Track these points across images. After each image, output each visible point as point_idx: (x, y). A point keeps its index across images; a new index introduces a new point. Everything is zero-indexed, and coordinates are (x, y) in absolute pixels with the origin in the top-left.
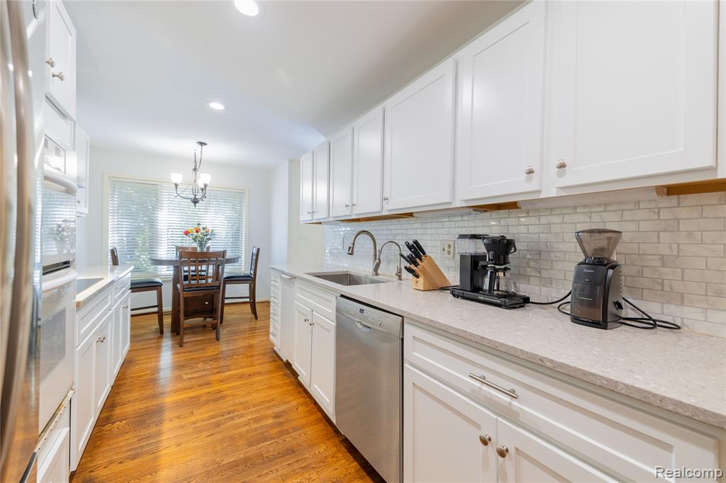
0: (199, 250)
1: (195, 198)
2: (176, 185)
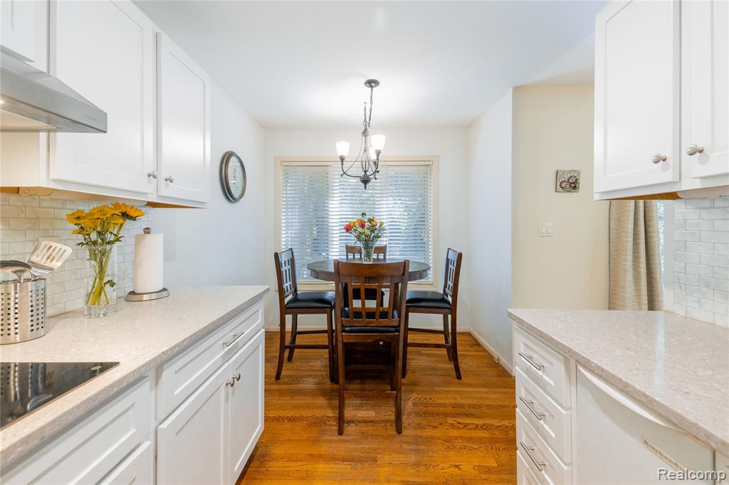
1: (365, 176)
2: (342, 159)
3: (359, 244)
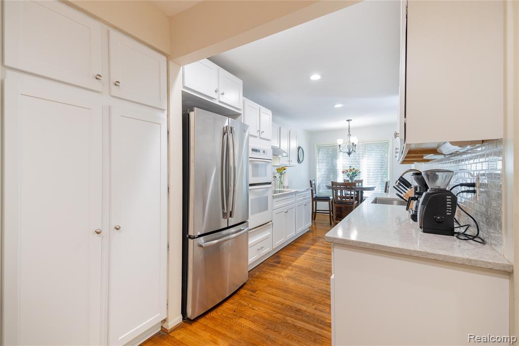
0: (350, 181)
1: (349, 152)
2: (340, 146)
3: (348, 178)
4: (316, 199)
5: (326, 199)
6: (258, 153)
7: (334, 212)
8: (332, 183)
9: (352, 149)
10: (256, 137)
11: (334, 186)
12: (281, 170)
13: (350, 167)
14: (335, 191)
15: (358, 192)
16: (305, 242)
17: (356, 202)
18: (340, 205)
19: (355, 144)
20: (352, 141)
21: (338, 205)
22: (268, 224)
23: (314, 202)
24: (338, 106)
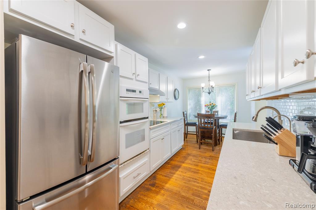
0: (210, 112)
1: (209, 92)
2: (203, 88)
3: (209, 110)
4: (187, 125)
5: (193, 124)
6: (134, 93)
7: (199, 133)
8: (198, 114)
9: (211, 90)
10: (132, 79)
11: (199, 116)
12: (161, 106)
13: (210, 102)
14: (200, 119)
15: (215, 120)
16: (178, 159)
17: (215, 127)
18: (203, 130)
19: (213, 87)
20: (211, 85)
21: (202, 130)
22: (145, 152)
23: (186, 127)
24: (202, 57)
